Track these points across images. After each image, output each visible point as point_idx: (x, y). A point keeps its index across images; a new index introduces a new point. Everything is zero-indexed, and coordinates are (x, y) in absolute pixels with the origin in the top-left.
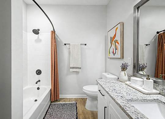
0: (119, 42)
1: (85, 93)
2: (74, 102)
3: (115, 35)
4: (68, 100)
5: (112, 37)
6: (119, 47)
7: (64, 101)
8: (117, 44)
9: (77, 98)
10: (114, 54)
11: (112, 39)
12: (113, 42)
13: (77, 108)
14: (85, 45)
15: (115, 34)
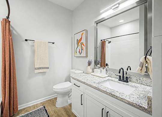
0: (85, 44)
1: (56, 93)
2: (41, 107)
3: (81, 39)
4: (32, 108)
5: (78, 39)
6: (84, 48)
7: (27, 111)
8: (82, 45)
9: (44, 102)
10: (80, 54)
11: (79, 41)
12: (80, 44)
13: (46, 111)
14: (53, 43)
15: (81, 37)
